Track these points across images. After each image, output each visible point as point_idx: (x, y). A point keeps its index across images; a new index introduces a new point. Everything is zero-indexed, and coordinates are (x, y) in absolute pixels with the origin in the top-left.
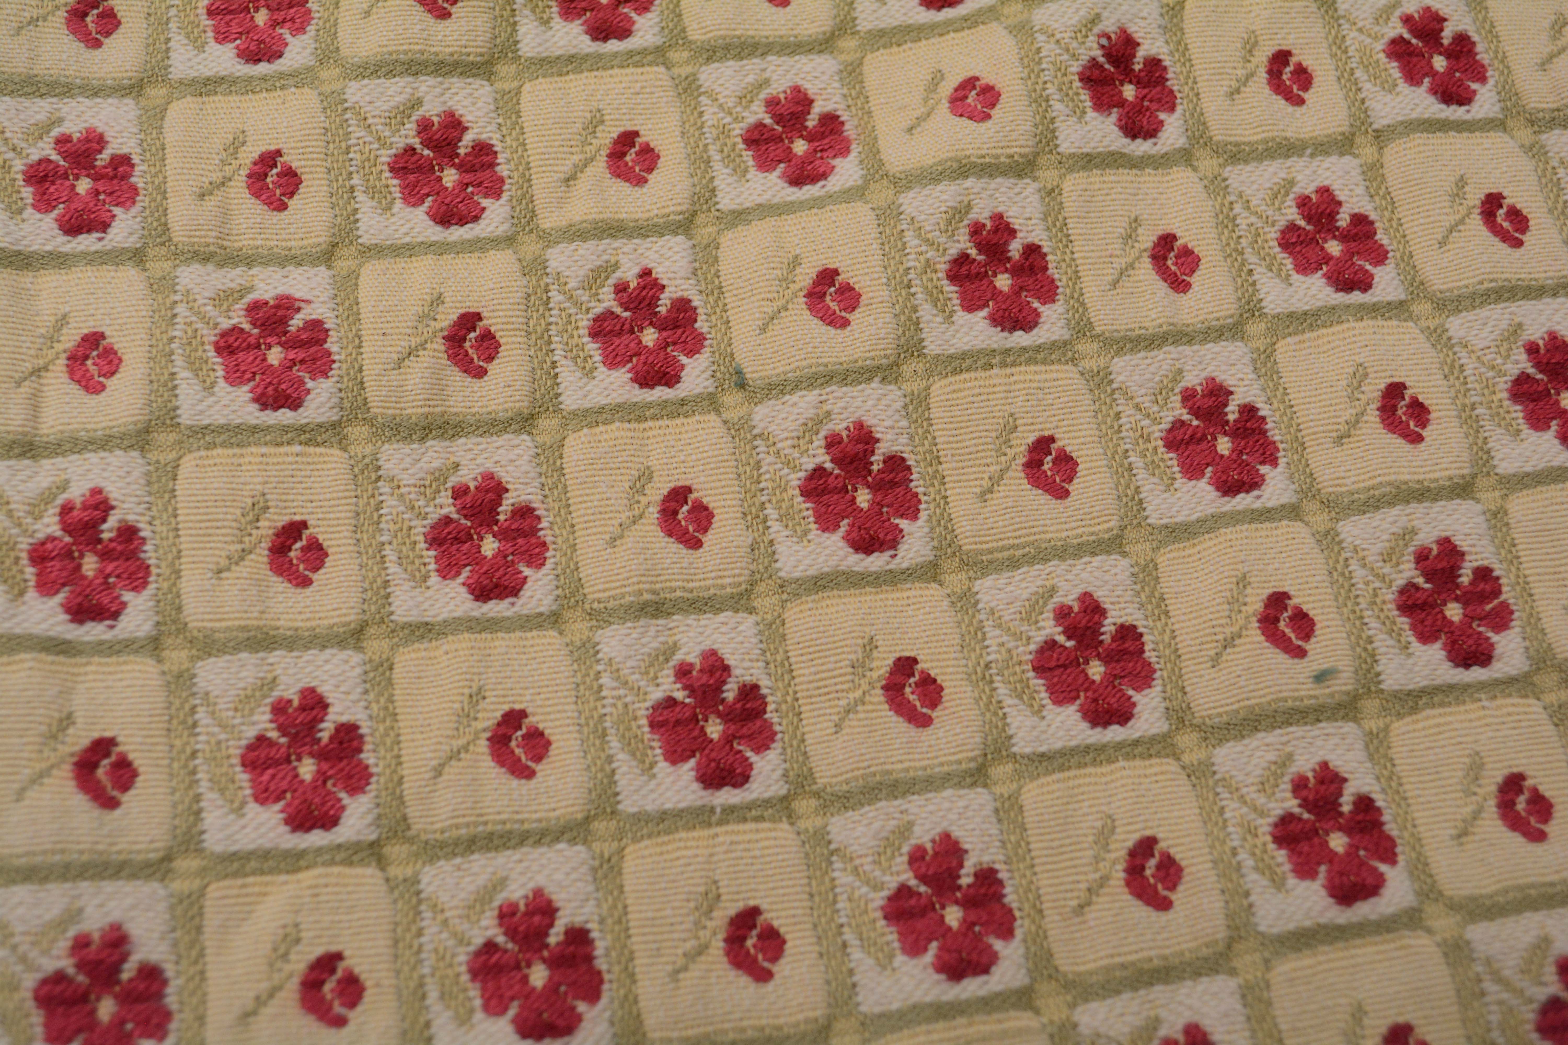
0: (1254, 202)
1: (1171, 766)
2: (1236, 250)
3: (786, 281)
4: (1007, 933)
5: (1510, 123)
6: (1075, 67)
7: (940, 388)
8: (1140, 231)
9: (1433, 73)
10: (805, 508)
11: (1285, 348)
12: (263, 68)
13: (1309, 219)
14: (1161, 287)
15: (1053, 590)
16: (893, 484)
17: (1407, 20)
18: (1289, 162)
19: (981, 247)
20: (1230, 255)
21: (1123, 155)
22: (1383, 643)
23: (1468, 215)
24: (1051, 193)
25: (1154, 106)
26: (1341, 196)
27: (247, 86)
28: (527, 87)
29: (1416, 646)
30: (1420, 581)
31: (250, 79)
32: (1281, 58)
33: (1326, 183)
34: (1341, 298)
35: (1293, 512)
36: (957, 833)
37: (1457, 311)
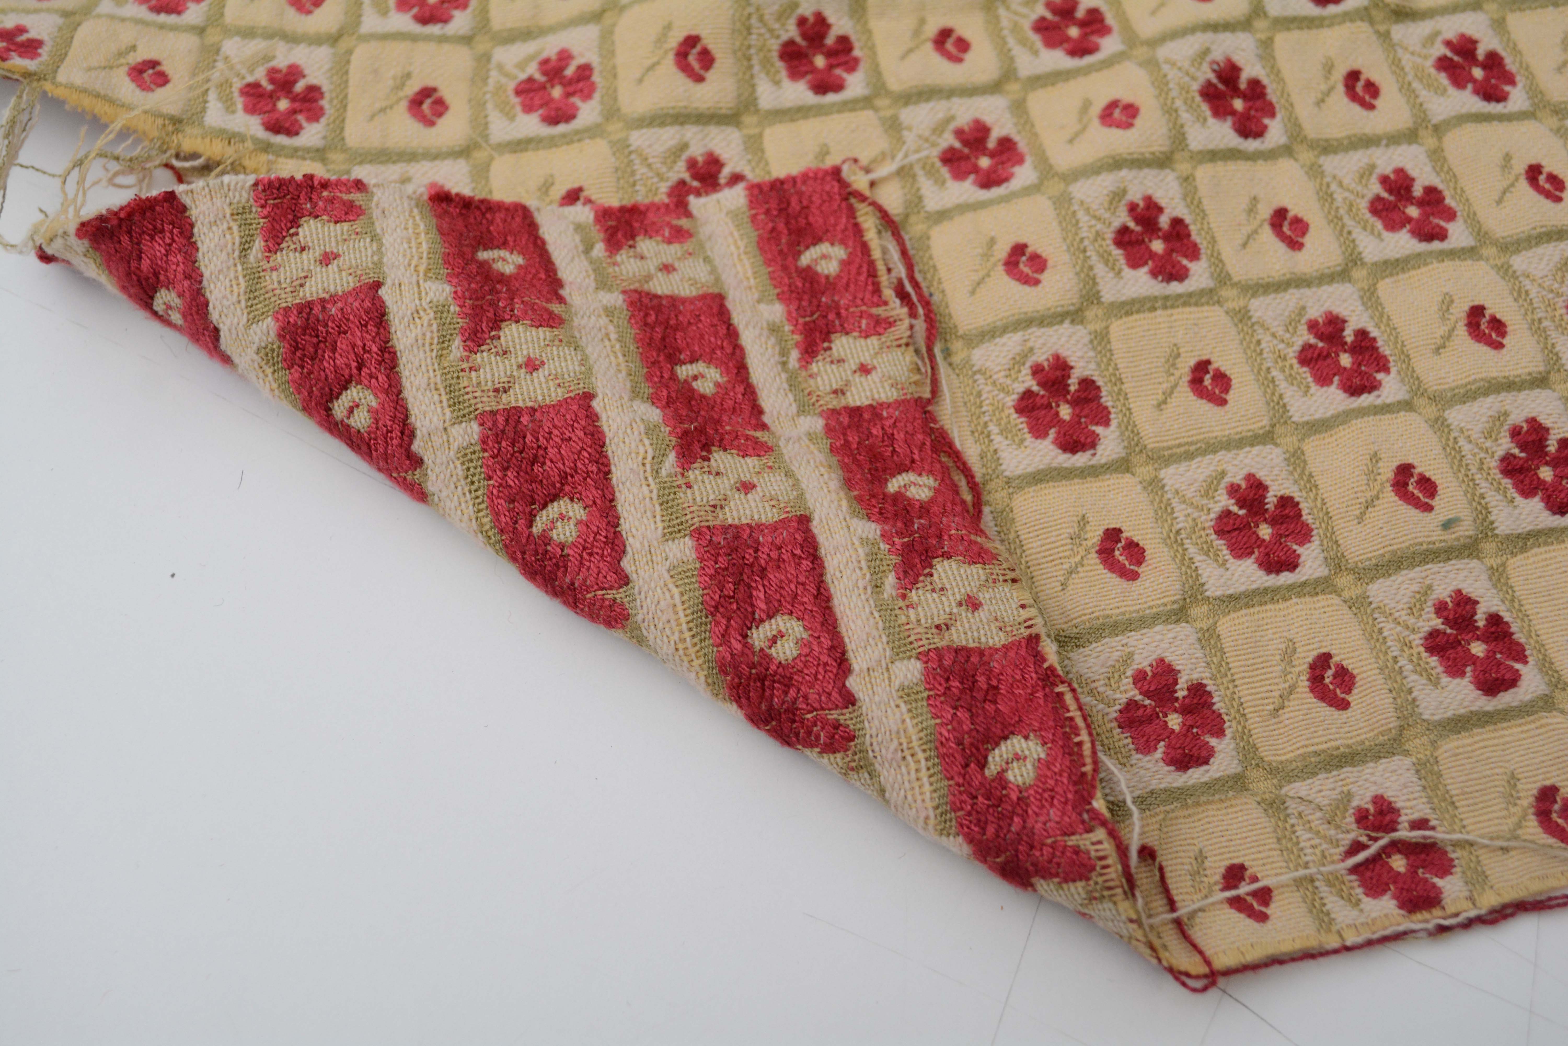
0: (1346, 182)
1: (1335, 600)
2: (1336, 217)
3: (986, 256)
4: (1219, 732)
5: (1539, 114)
6: (1196, 86)
7: (1116, 328)
8: (1259, 206)
9: (1474, 81)
10: (1020, 423)
11: (1385, 287)
12: (562, 128)
13: (1390, 191)
14: (1281, 248)
15: (1223, 473)
16: (1088, 400)
17: (1448, 44)
18: (1369, 152)
19: (1138, 220)
20: (1332, 221)
21: (1239, 151)
22: (1493, 499)
23: (1517, 179)
24: (1187, 180)
25: (1259, 114)
26: (1413, 173)
27: (552, 143)
28: (768, 132)
29: (1519, 500)
30: (1516, 451)
31: (552, 138)
32: (1353, 77)
33: (1400, 165)
34: (1423, 247)
35: (1407, 405)
36: (1170, 658)
37: (1518, 251)
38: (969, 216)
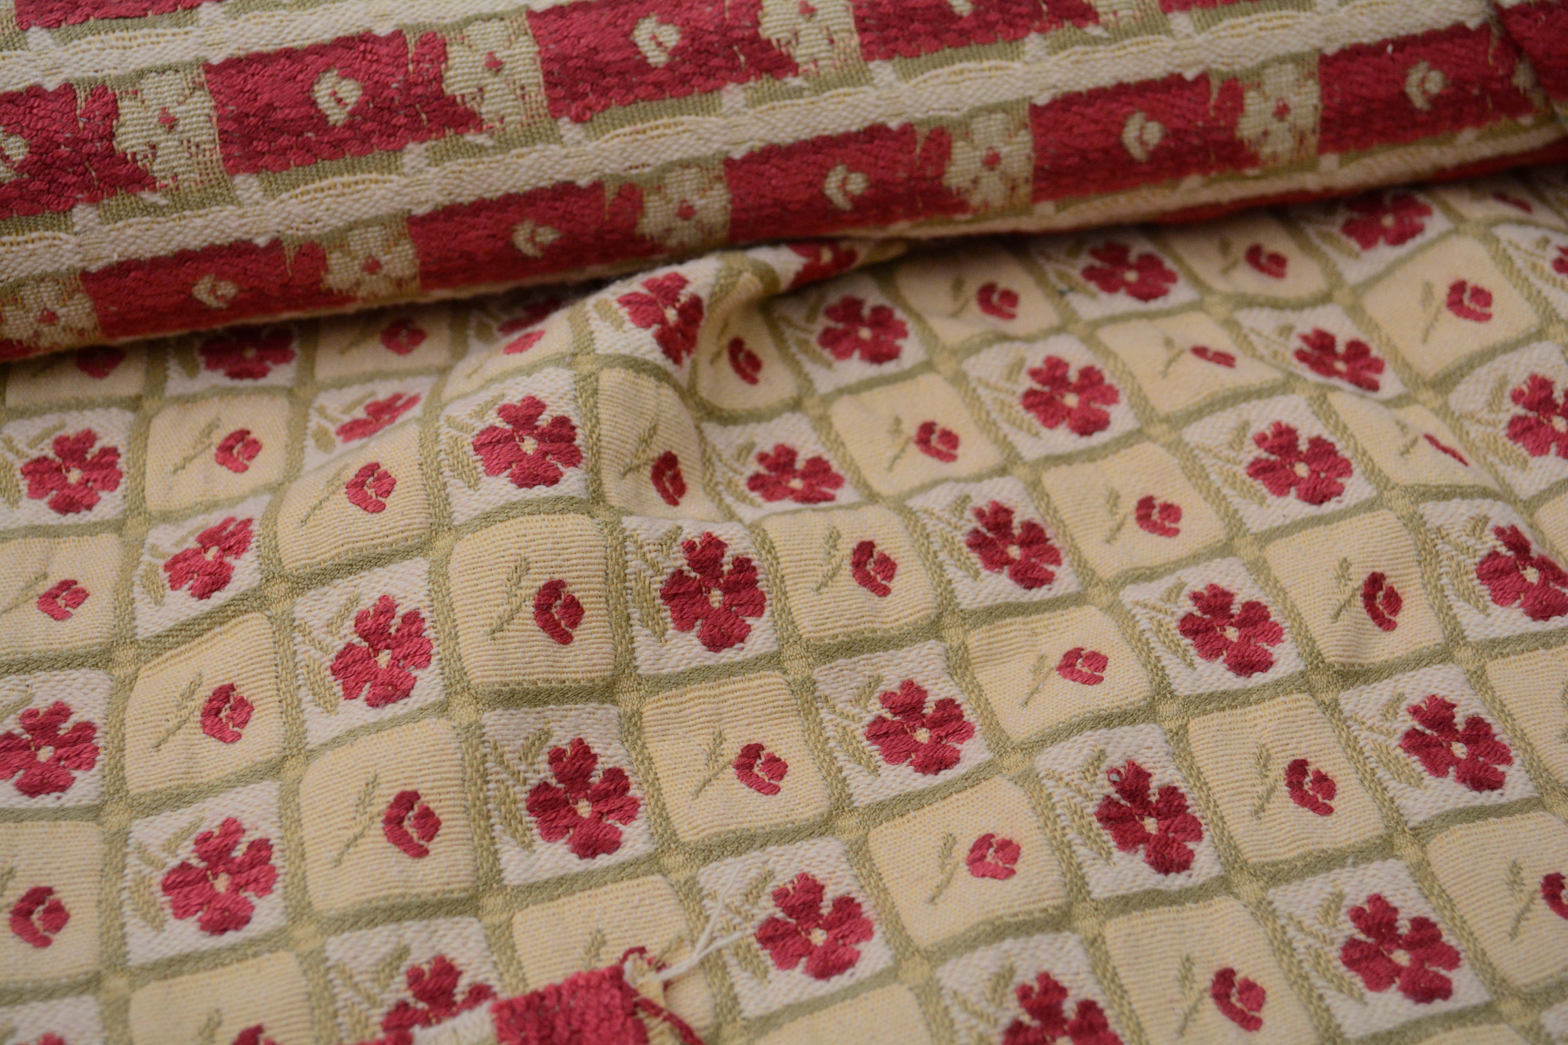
0: (1307, 922)
2: (1300, 976)
5: (1547, 800)
6: (1091, 808)
8: (1195, 970)
9: (1456, 761)
12: (231, 937)
13: (1367, 931)
14: (1232, 1029)
17: (1415, 711)
18: (1332, 875)
19: (1033, 1011)
20: (1295, 983)
21: (1159, 892)
23: (1532, 900)
24: (1094, 943)
25: (1180, 837)
26: (1395, 901)
27: (217, 960)
28: (518, 917)
31: (217, 953)
32: (1298, 769)
33: (1376, 891)
34: (1421, 1010)
37: (1548, 1004)
38: (804, 1022)
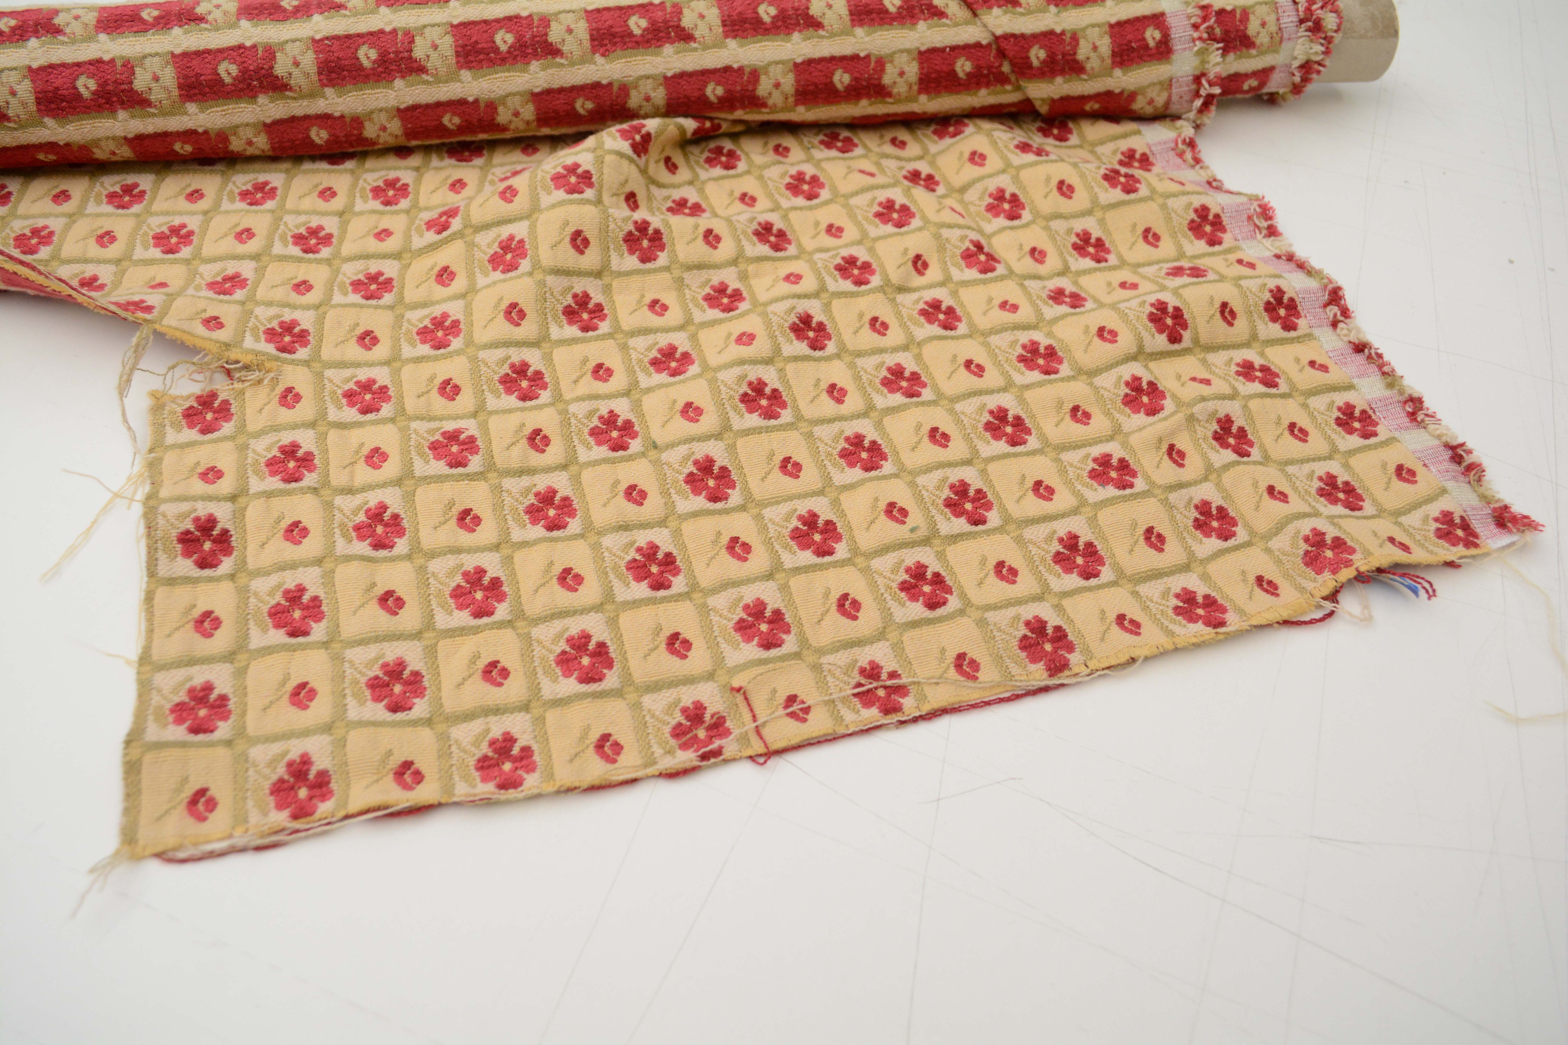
0: (869, 370)
1: (853, 568)
2: (862, 387)
3: (671, 409)
4: (788, 632)
5: (973, 336)
6: (787, 325)
7: (740, 442)
8: (821, 383)
9: (939, 320)
10: (687, 488)
11: (887, 421)
12: (442, 351)
13: (892, 374)
14: (832, 403)
15: (796, 510)
16: (723, 477)
17: (926, 303)
18: (882, 356)
19: (753, 390)
20: (860, 389)
21: (810, 356)
22: (938, 518)
23: (959, 367)
24: (781, 370)
25: (822, 339)
26: (905, 366)
27: (436, 359)
28: (555, 350)
29: (953, 519)
30: (953, 496)
31: (437, 356)
32: (874, 320)
33: (898, 362)
34: (908, 400)
35: (896, 476)
36: (762, 597)
37: (958, 402)
38: (664, 390)
